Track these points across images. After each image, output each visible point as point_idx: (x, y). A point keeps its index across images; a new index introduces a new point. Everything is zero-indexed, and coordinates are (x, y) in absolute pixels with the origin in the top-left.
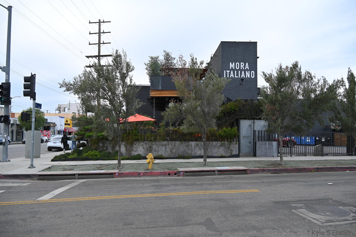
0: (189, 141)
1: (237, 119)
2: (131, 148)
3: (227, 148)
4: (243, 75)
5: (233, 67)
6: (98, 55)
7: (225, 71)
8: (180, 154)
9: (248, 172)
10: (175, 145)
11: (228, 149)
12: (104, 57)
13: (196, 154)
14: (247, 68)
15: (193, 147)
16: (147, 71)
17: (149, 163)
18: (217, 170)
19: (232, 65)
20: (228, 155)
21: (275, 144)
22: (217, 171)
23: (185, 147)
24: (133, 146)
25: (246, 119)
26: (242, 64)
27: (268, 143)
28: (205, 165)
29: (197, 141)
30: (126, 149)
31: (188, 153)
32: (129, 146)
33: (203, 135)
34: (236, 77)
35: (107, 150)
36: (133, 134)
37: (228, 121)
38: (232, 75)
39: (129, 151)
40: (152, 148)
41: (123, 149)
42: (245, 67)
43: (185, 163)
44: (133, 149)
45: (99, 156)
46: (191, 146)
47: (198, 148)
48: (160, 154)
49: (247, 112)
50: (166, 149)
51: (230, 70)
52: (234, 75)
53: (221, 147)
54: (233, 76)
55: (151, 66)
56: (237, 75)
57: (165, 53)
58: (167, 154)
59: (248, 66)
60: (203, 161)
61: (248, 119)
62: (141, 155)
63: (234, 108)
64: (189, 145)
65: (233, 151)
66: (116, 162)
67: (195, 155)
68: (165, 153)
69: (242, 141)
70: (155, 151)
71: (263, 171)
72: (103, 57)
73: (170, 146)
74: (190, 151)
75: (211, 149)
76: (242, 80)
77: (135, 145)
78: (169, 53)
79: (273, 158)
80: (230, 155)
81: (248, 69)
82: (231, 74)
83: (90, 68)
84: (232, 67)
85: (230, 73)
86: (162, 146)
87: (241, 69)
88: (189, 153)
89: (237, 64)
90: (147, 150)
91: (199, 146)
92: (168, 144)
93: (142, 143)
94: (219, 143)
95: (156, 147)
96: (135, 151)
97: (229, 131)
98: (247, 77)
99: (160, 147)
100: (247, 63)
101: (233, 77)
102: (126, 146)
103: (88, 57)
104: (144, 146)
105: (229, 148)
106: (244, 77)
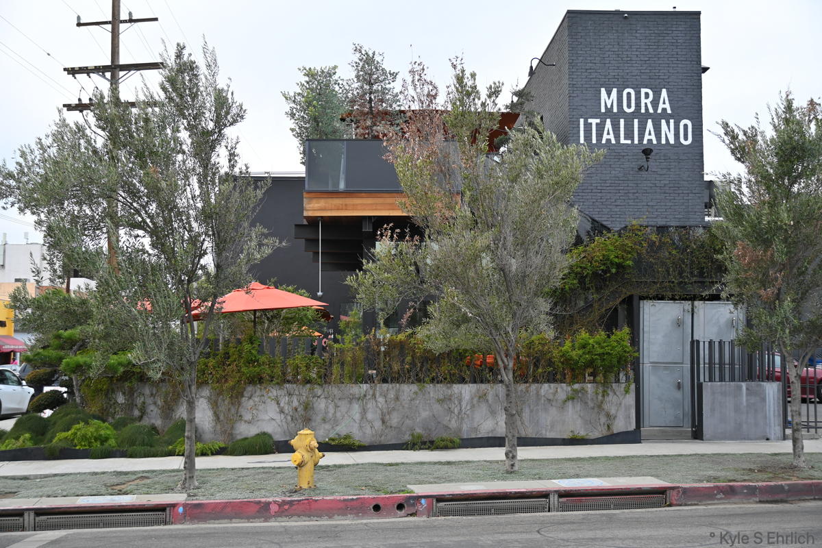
0: (453, 382)
1: (630, 298)
2: (233, 411)
3: (593, 408)
4: (650, 136)
5: (612, 105)
6: (109, 63)
7: (582, 121)
8: (418, 431)
9: (673, 496)
10: (397, 398)
11: (596, 410)
12: (132, 72)
13: (476, 430)
14: (664, 110)
15: (464, 404)
16: (291, 123)
17: (300, 465)
18: (555, 491)
19: (608, 99)
20: (596, 434)
21: (772, 390)
22: (556, 496)
23: (437, 408)
24: (239, 404)
25: (662, 298)
26: (647, 95)
27: (747, 389)
28: (511, 471)
29: (482, 382)
30: (216, 415)
31: (449, 428)
32: (226, 402)
33: (503, 362)
34: (623, 141)
35: (144, 417)
36: (240, 357)
37: (596, 306)
38: (608, 136)
39: (225, 421)
40: (313, 408)
41: (203, 415)
42: (655, 103)
43: (435, 463)
44: (243, 413)
45: (112, 442)
46: (460, 401)
47: (484, 407)
48: (343, 433)
49: (668, 271)
50: (364, 412)
51: (603, 117)
52: (617, 136)
53: (570, 403)
54: (612, 137)
55: (309, 104)
56: (629, 135)
57: (358, 55)
58: (368, 431)
59: (667, 102)
60: (504, 458)
61: (671, 300)
62: (270, 436)
63: (617, 257)
64: (448, 399)
65: (615, 418)
66: (176, 463)
67: (473, 436)
68: (361, 427)
69: (650, 379)
70: (324, 420)
71: (730, 492)
72: (130, 71)
73: (381, 400)
74: (453, 422)
75: (531, 411)
76: (647, 152)
77: (250, 398)
78: (374, 54)
79: (768, 443)
80: (605, 433)
81: (669, 111)
82: (605, 132)
83: (81, 111)
84: (609, 107)
85: (600, 128)
86: (350, 403)
87: (643, 111)
88: (450, 426)
89: (629, 94)
90: (292, 417)
91: (487, 401)
92: (374, 395)
93: (274, 392)
94: (563, 390)
95: (327, 407)
96: (249, 422)
97: (599, 343)
98: (663, 142)
99: (344, 405)
100: (664, 93)
101: (613, 142)
102: (214, 405)
103: (72, 72)
104: (284, 401)
105: (600, 407)
106: (655, 142)
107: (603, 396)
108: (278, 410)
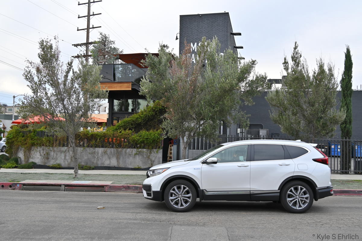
6: (86, 42)
9: (106, 188)
12: (92, 45)
19: (193, 47)
24: (30, 152)
30: (25, 156)
32: (27, 152)
44: (31, 155)
46: (98, 153)
50: (65, 156)
51: (191, 53)
53: (137, 156)
54: (194, 60)
57: (101, 36)
62: (36, 163)
64: (94, 153)
65: (154, 161)
67: (102, 166)
71: (127, 188)
77: (33, 150)
88: (94, 162)
90: (44, 157)
91: (107, 154)
93: (39, 149)
94: (134, 151)
96: (32, 158)
104: (41, 152)
105: (148, 157)
107: (150, 154)
108: (40, 155)
